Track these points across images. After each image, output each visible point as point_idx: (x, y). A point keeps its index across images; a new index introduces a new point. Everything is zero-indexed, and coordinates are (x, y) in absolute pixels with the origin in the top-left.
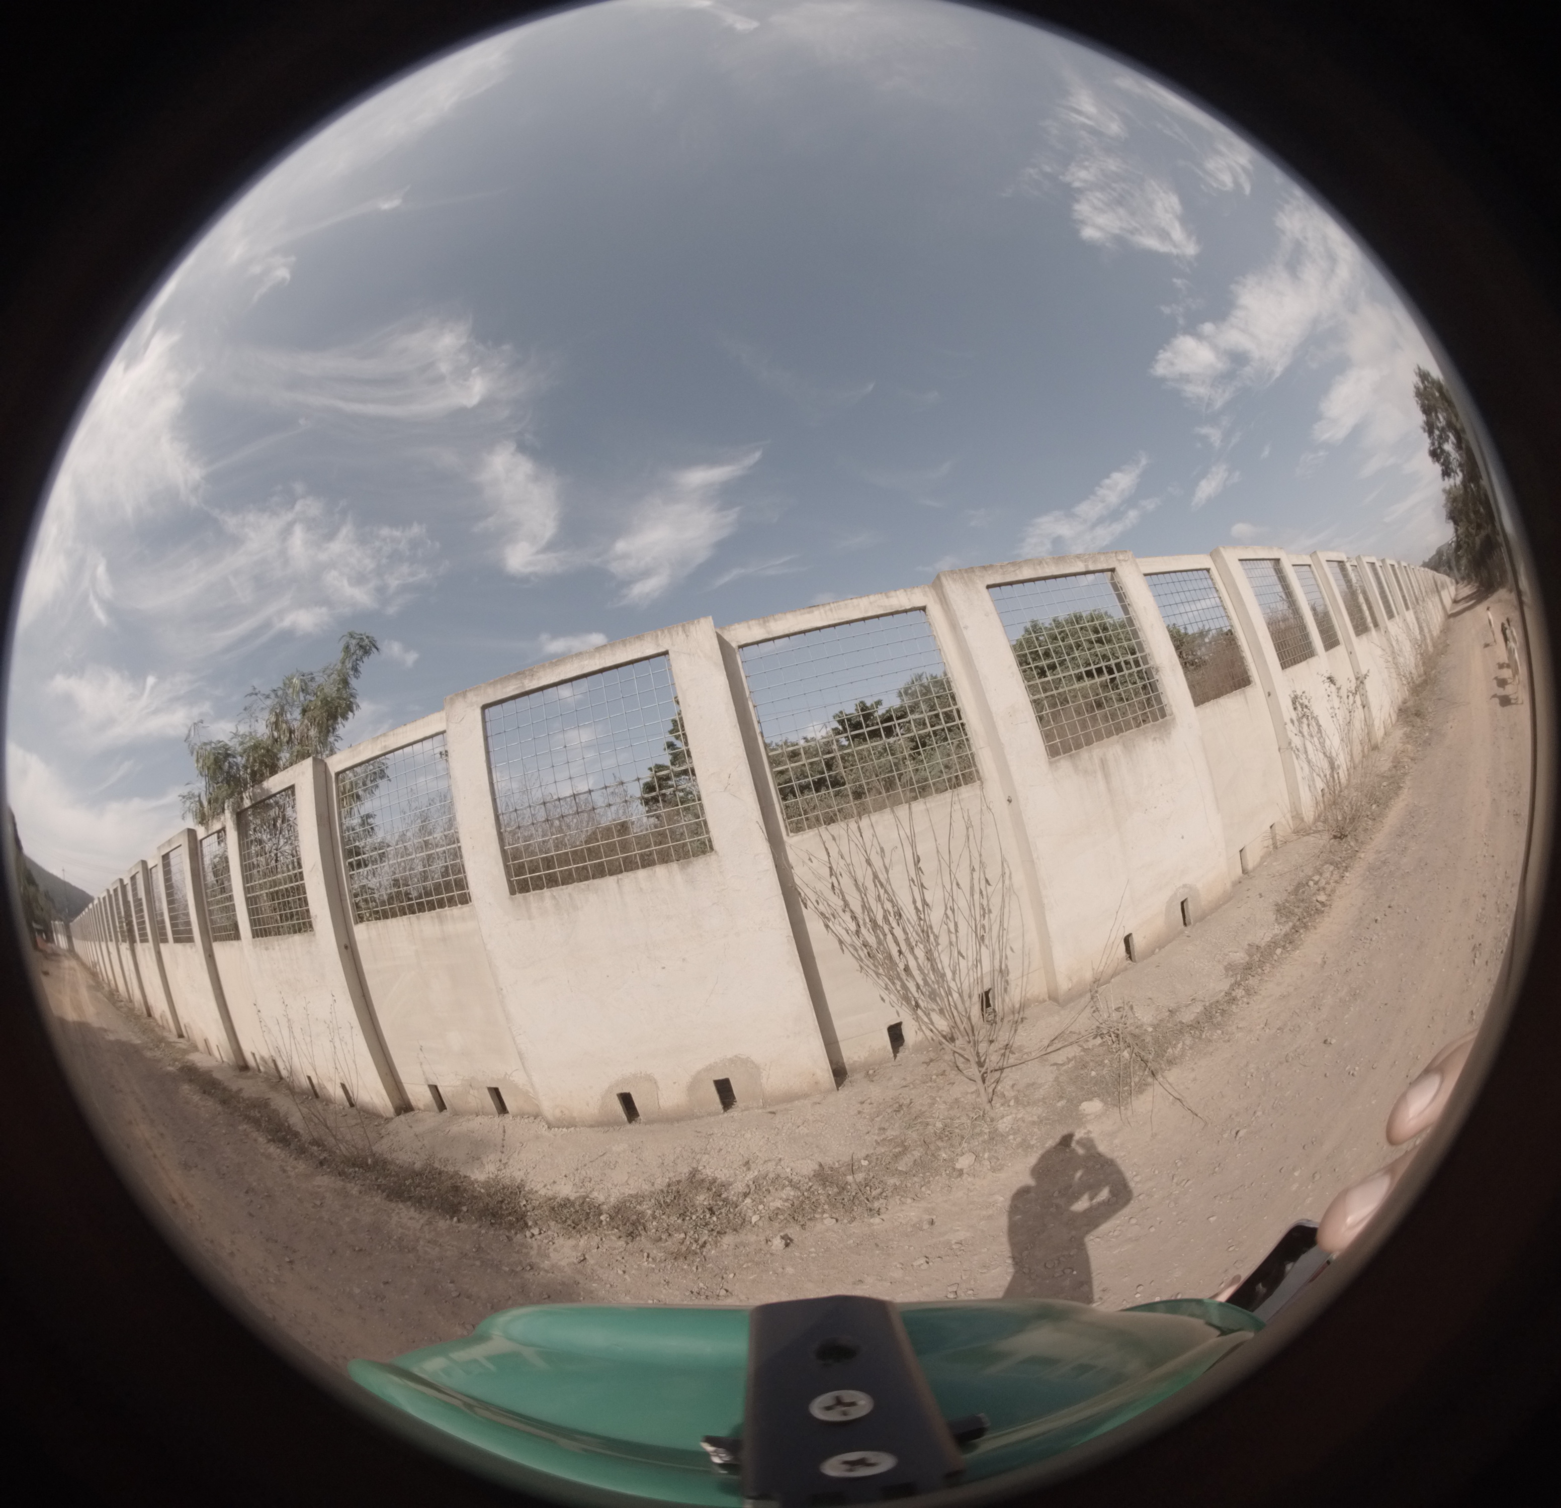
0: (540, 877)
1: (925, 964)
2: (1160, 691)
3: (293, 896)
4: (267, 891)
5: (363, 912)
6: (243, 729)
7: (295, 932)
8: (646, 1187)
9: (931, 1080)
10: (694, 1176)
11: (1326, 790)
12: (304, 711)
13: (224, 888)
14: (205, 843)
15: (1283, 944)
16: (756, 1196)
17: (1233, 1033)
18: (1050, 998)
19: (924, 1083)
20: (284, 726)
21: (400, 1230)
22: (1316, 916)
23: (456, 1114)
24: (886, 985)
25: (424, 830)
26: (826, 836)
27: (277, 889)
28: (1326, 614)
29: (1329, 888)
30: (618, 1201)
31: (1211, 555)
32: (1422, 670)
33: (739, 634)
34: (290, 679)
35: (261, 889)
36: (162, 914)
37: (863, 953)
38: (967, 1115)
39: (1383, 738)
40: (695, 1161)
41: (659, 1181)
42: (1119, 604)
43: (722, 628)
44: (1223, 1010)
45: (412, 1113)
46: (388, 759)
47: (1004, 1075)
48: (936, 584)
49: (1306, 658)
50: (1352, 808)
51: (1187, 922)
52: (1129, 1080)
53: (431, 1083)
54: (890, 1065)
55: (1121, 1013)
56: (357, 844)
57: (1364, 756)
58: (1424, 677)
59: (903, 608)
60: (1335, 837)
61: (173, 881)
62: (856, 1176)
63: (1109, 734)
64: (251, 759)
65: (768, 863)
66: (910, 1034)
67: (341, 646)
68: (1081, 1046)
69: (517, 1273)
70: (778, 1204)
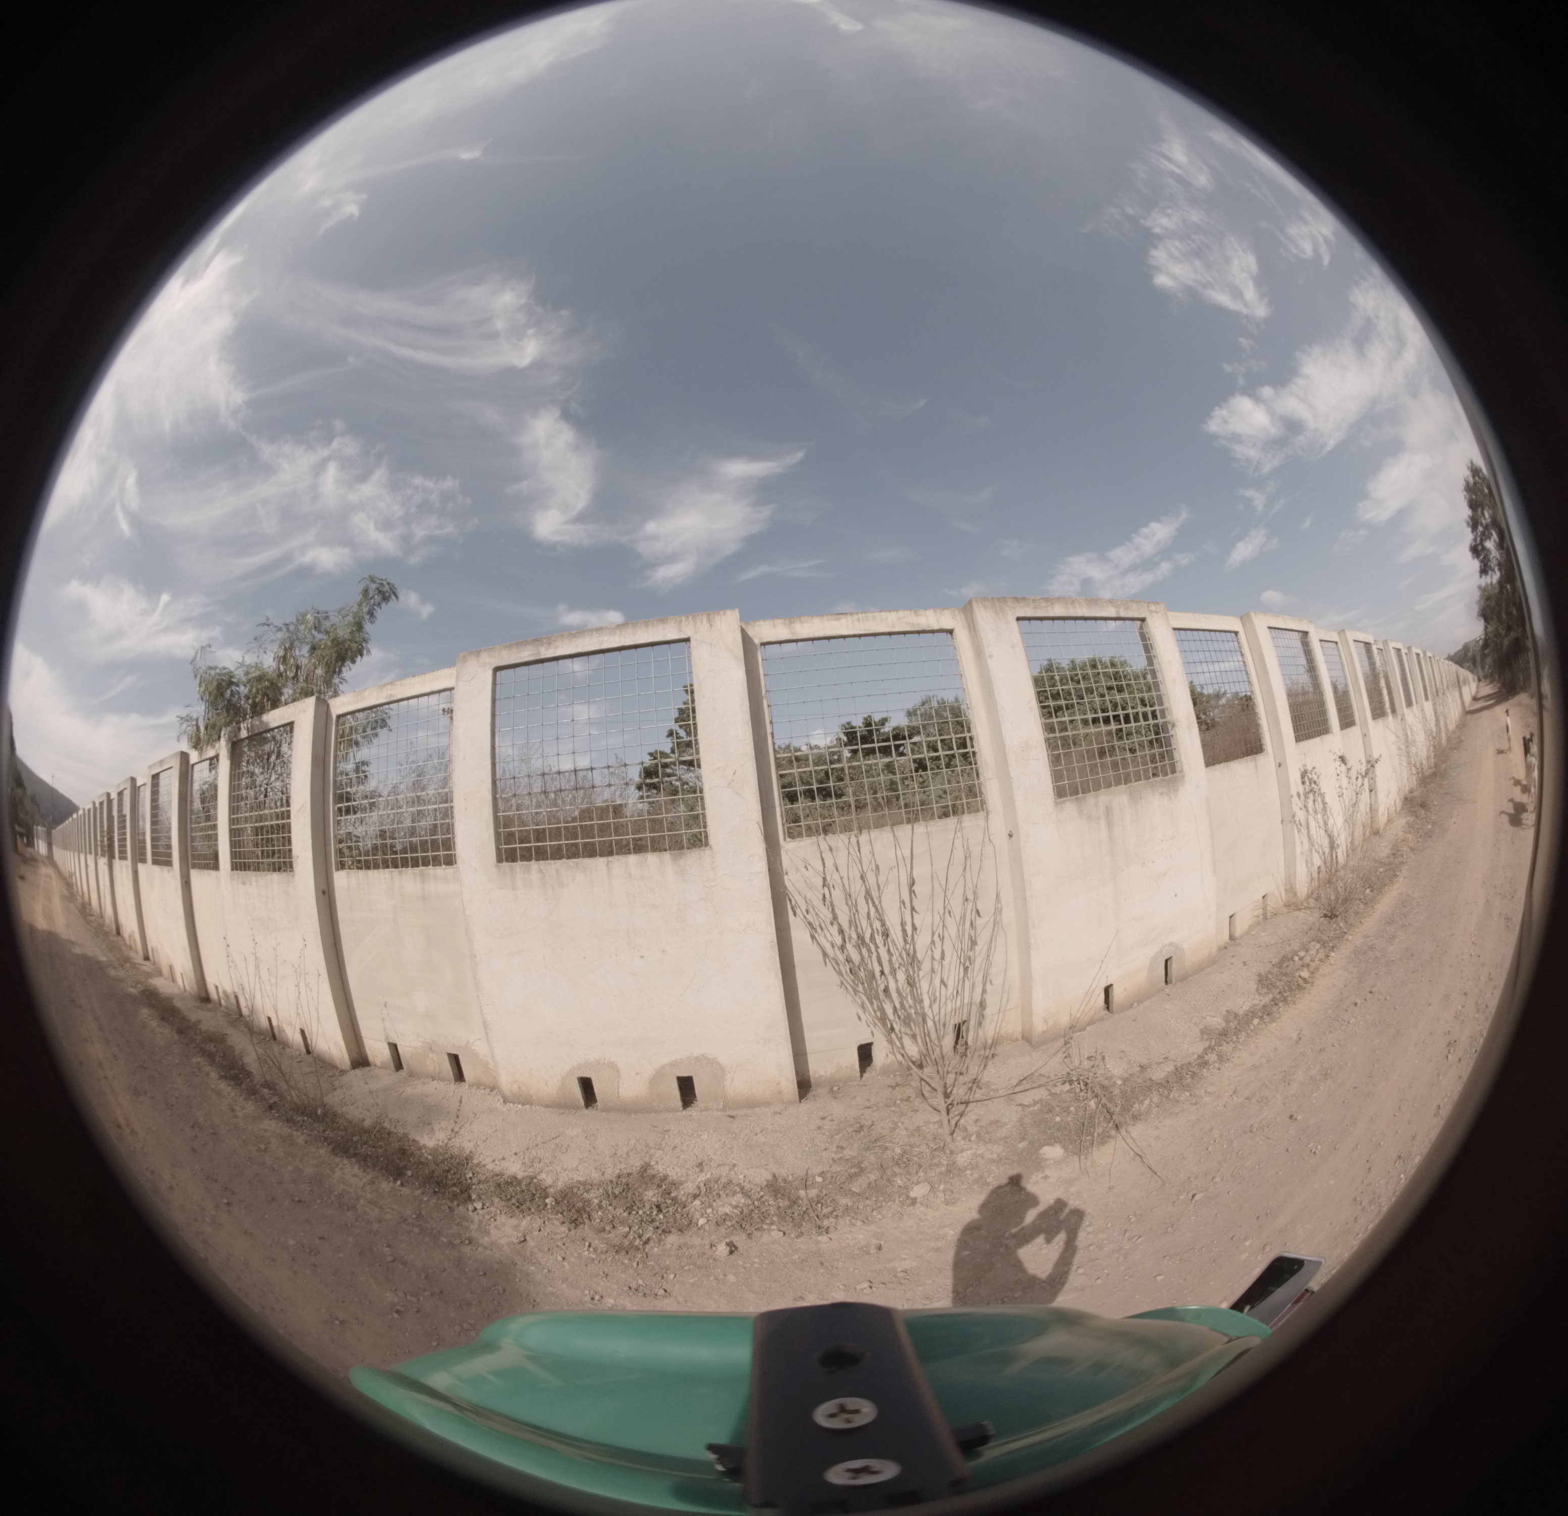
0: (529, 849)
1: (905, 988)
2: (1173, 747)
3: (278, 834)
4: (252, 825)
5: (345, 859)
6: (250, 659)
7: (274, 870)
8: (596, 1176)
9: (895, 1104)
10: (645, 1170)
11: (1323, 868)
12: (313, 649)
13: (209, 815)
14: (196, 768)
15: (1261, 1014)
16: (705, 1198)
17: (1201, 1097)
18: (1023, 1037)
19: (888, 1106)
20: (292, 661)
21: (342, 1187)
22: (1297, 992)
23: (412, 1075)
24: (863, 1003)
25: (418, 785)
26: (824, 846)
27: (262, 824)
28: (1346, 693)
29: (1313, 965)
30: (565, 1186)
31: (1241, 618)
32: (1433, 762)
33: (764, 631)
34: (304, 615)
35: (246, 822)
36: (144, 834)
37: (845, 969)
38: (927, 1144)
39: (1387, 824)
40: (648, 1155)
41: (610, 1171)
42: (1144, 654)
43: (747, 623)
44: (1193, 1072)
45: (368, 1068)
46: (392, 709)
47: (968, 1109)
48: (967, 609)
49: (1321, 735)
50: (1346, 890)
51: (1168, 980)
52: (1092, 1130)
53: (391, 1041)
54: (855, 1083)
55: (1093, 1062)
56: (349, 789)
57: (1364, 840)
58: (1434, 770)
59: (930, 629)
60: (1325, 916)
61: (160, 802)
62: (808, 1191)
63: (1118, 783)
64: (254, 690)
65: (761, 865)
66: (880, 1055)
67: (361, 587)
68: (1049, 1090)
69: (454, 1245)
70: (728, 1210)
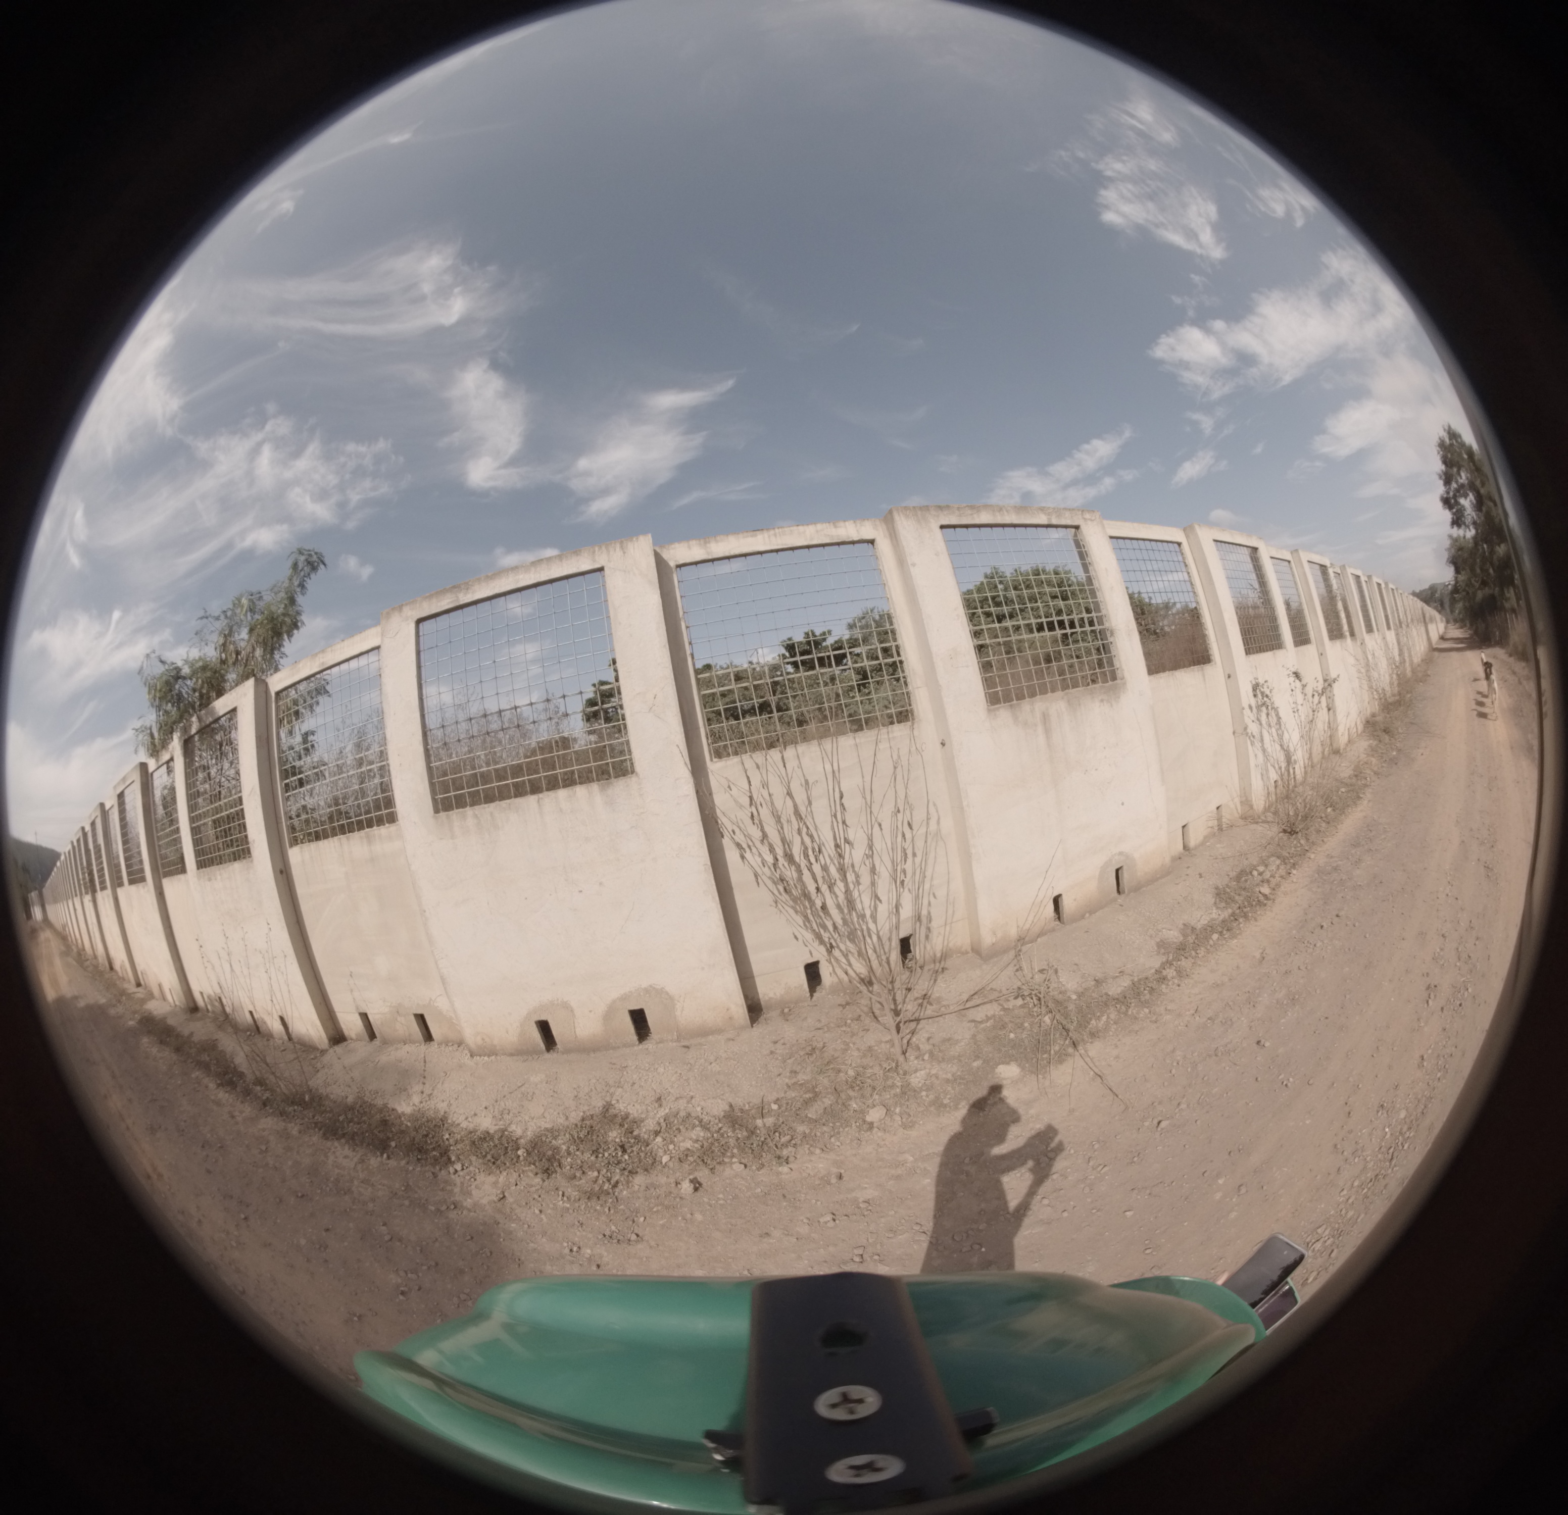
0: (463, 795)
1: (844, 903)
2: (1113, 654)
3: (234, 822)
4: (210, 819)
5: (297, 834)
6: (194, 653)
7: (235, 860)
8: (561, 1120)
9: (846, 1024)
10: (607, 1110)
11: (1280, 782)
12: (251, 631)
13: (172, 820)
14: (155, 776)
15: (1220, 930)
16: (667, 1134)
17: (1162, 1015)
18: (973, 949)
19: (838, 1027)
20: (232, 647)
21: (337, 1171)
22: (1258, 908)
23: (386, 1043)
24: (803, 923)
26: (749, 764)
27: (219, 816)
28: (1299, 614)
29: (1273, 882)
30: (534, 1135)
31: (1185, 530)
32: (1396, 690)
33: (679, 553)
34: (240, 600)
35: (205, 817)
36: (118, 857)
38: (880, 1065)
39: (1347, 745)
40: (608, 1094)
41: (573, 1114)
42: (1079, 561)
43: (660, 546)
44: (1152, 988)
45: (344, 1043)
46: (329, 674)
47: (920, 1026)
48: (888, 519)
49: (1273, 649)
50: (1306, 807)
51: (1121, 890)
52: (1048, 1048)
53: (361, 1011)
54: (806, 1004)
55: (1044, 976)
56: (293, 764)
57: (1323, 757)
59: (851, 540)
60: (1285, 831)
62: (765, 1120)
63: (1055, 689)
64: (200, 681)
65: (687, 786)
66: (827, 974)
67: (290, 563)
68: (1001, 1005)
69: (442, 1212)
70: (688, 1144)
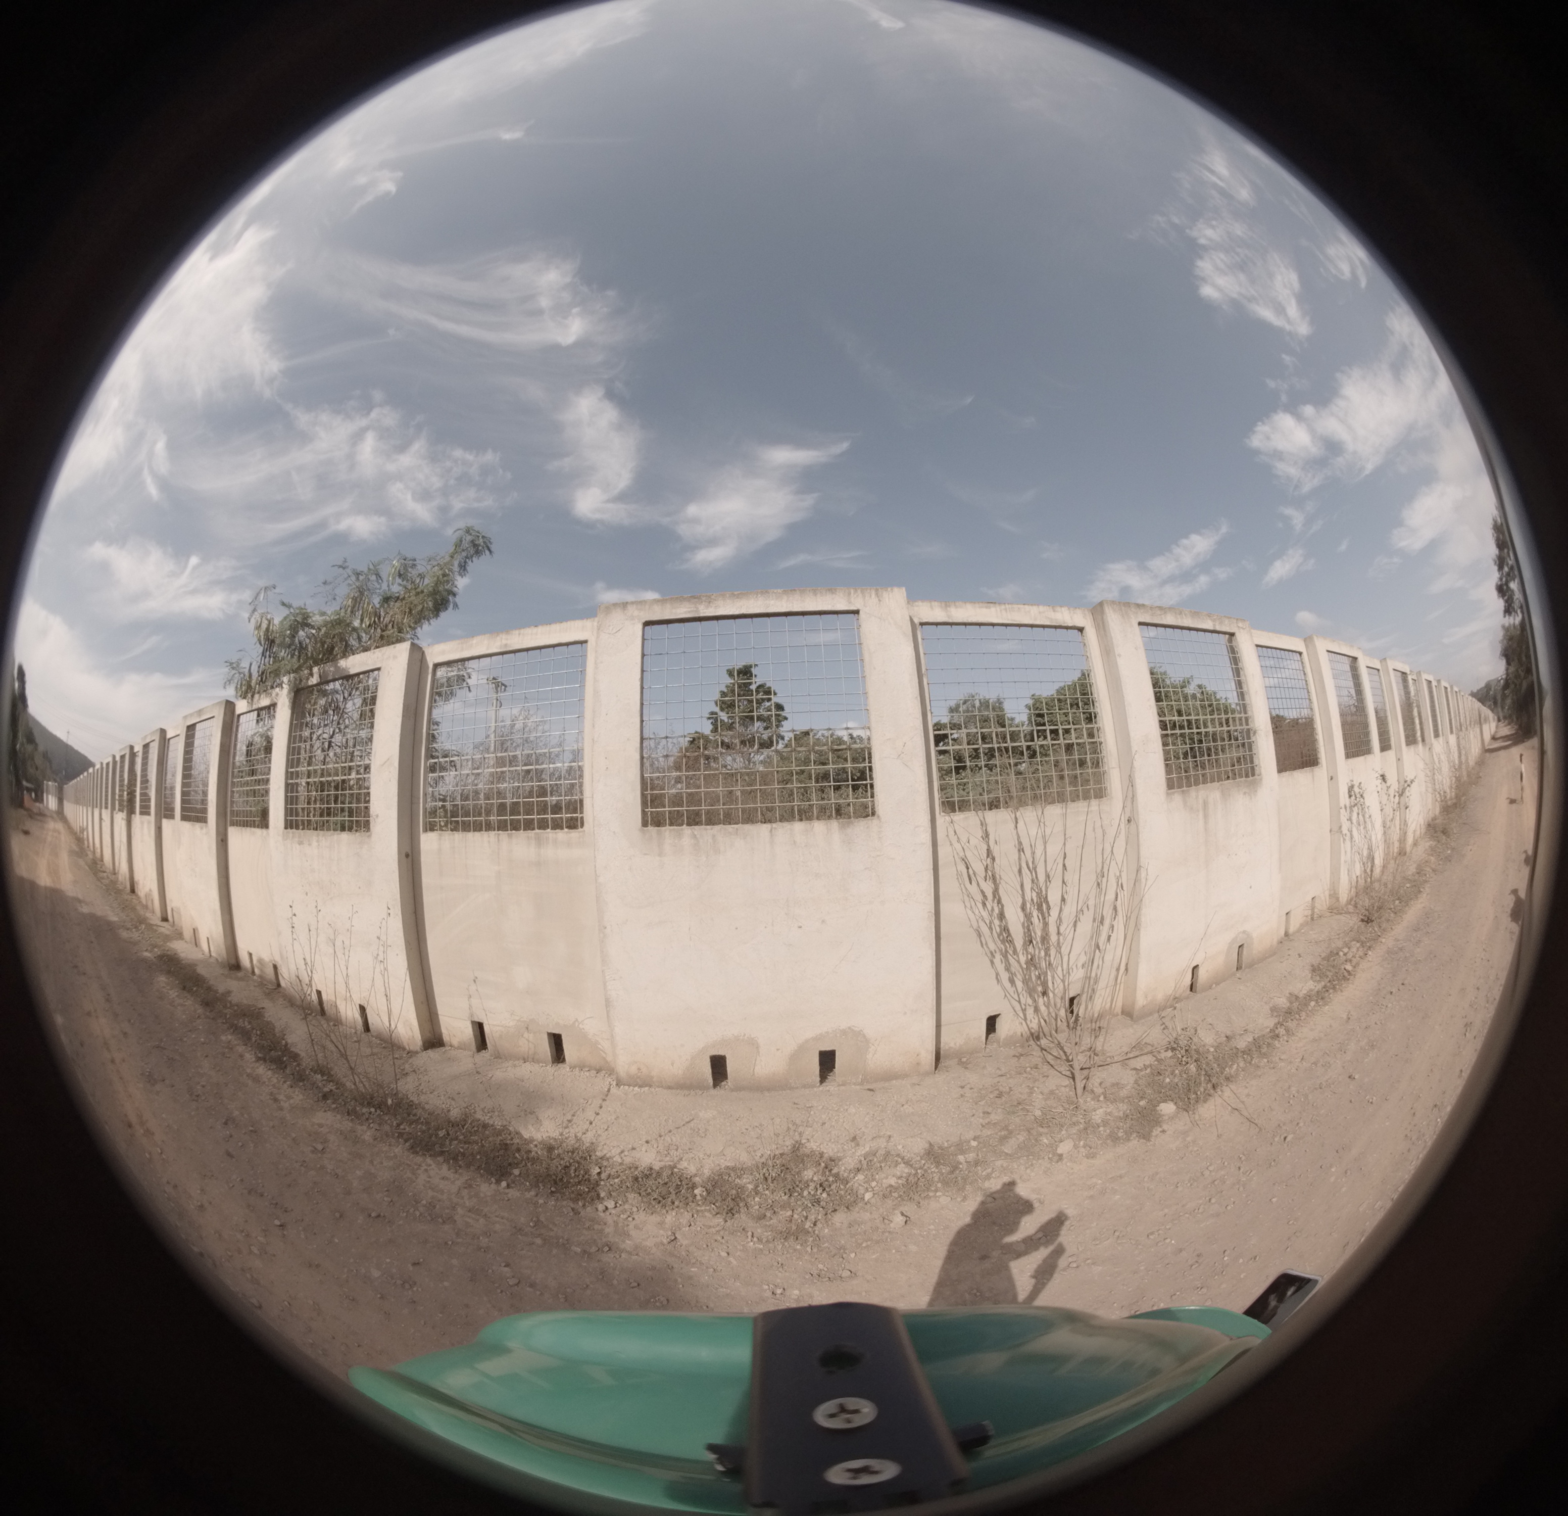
2: (1254, 752)
10: (798, 1149)
11: (1361, 878)
15: (1316, 998)
16: (868, 1172)
17: (1277, 1063)
22: (1343, 982)
29: (1354, 961)
30: (713, 1173)
39: (1412, 847)
44: (1268, 1043)
49: (1365, 754)
50: (1379, 899)
51: (1239, 966)
57: (1395, 858)
60: (1364, 920)
61: (195, 754)
63: (1212, 780)
68: (1155, 1056)
69: (593, 1254)
70: (893, 1181)
